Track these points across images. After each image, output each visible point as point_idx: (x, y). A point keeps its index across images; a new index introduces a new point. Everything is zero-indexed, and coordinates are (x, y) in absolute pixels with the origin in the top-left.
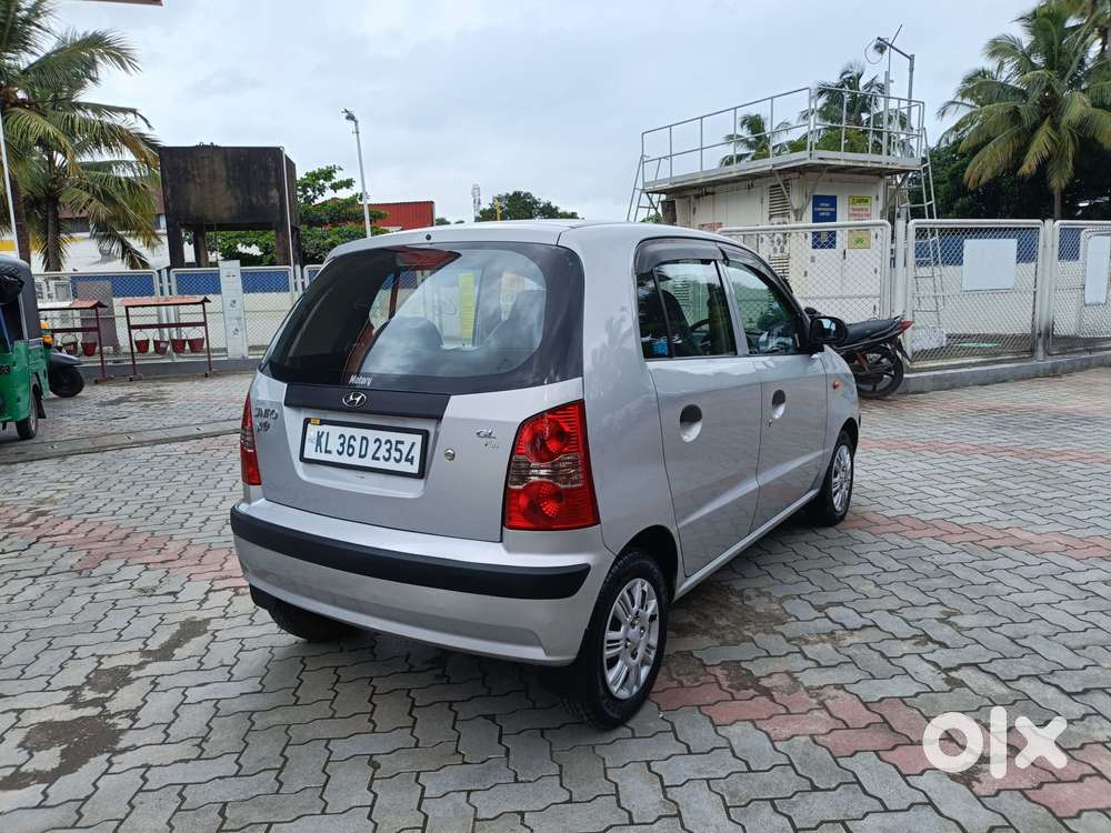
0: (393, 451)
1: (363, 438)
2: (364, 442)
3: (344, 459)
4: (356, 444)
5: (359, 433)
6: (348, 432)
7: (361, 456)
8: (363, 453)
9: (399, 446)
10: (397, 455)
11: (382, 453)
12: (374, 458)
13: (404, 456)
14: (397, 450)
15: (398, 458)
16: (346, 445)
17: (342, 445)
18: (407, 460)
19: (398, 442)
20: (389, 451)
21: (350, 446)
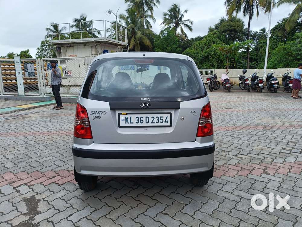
0: (159, 120)
1: (146, 117)
2: (147, 118)
3: (140, 124)
4: (144, 119)
5: (144, 116)
6: (140, 116)
7: (146, 123)
8: (147, 122)
9: (162, 118)
10: (162, 121)
11: (155, 120)
12: (152, 123)
13: (164, 121)
14: (161, 119)
15: (162, 122)
16: (139, 120)
17: (138, 120)
18: (165, 122)
19: (161, 117)
20: (158, 120)
21: (141, 120)
